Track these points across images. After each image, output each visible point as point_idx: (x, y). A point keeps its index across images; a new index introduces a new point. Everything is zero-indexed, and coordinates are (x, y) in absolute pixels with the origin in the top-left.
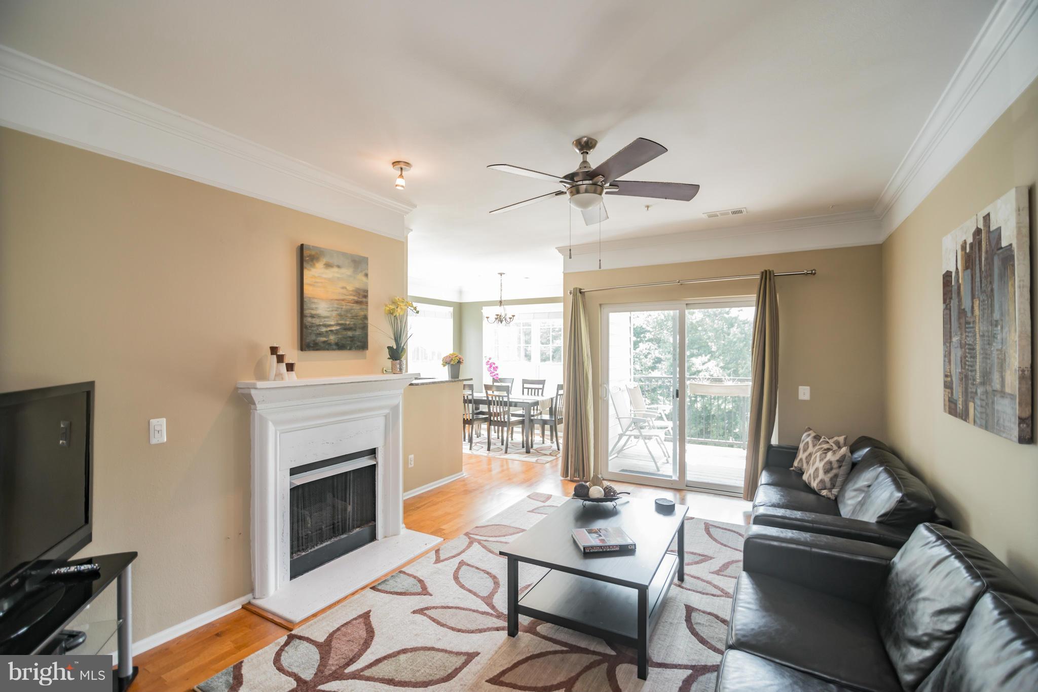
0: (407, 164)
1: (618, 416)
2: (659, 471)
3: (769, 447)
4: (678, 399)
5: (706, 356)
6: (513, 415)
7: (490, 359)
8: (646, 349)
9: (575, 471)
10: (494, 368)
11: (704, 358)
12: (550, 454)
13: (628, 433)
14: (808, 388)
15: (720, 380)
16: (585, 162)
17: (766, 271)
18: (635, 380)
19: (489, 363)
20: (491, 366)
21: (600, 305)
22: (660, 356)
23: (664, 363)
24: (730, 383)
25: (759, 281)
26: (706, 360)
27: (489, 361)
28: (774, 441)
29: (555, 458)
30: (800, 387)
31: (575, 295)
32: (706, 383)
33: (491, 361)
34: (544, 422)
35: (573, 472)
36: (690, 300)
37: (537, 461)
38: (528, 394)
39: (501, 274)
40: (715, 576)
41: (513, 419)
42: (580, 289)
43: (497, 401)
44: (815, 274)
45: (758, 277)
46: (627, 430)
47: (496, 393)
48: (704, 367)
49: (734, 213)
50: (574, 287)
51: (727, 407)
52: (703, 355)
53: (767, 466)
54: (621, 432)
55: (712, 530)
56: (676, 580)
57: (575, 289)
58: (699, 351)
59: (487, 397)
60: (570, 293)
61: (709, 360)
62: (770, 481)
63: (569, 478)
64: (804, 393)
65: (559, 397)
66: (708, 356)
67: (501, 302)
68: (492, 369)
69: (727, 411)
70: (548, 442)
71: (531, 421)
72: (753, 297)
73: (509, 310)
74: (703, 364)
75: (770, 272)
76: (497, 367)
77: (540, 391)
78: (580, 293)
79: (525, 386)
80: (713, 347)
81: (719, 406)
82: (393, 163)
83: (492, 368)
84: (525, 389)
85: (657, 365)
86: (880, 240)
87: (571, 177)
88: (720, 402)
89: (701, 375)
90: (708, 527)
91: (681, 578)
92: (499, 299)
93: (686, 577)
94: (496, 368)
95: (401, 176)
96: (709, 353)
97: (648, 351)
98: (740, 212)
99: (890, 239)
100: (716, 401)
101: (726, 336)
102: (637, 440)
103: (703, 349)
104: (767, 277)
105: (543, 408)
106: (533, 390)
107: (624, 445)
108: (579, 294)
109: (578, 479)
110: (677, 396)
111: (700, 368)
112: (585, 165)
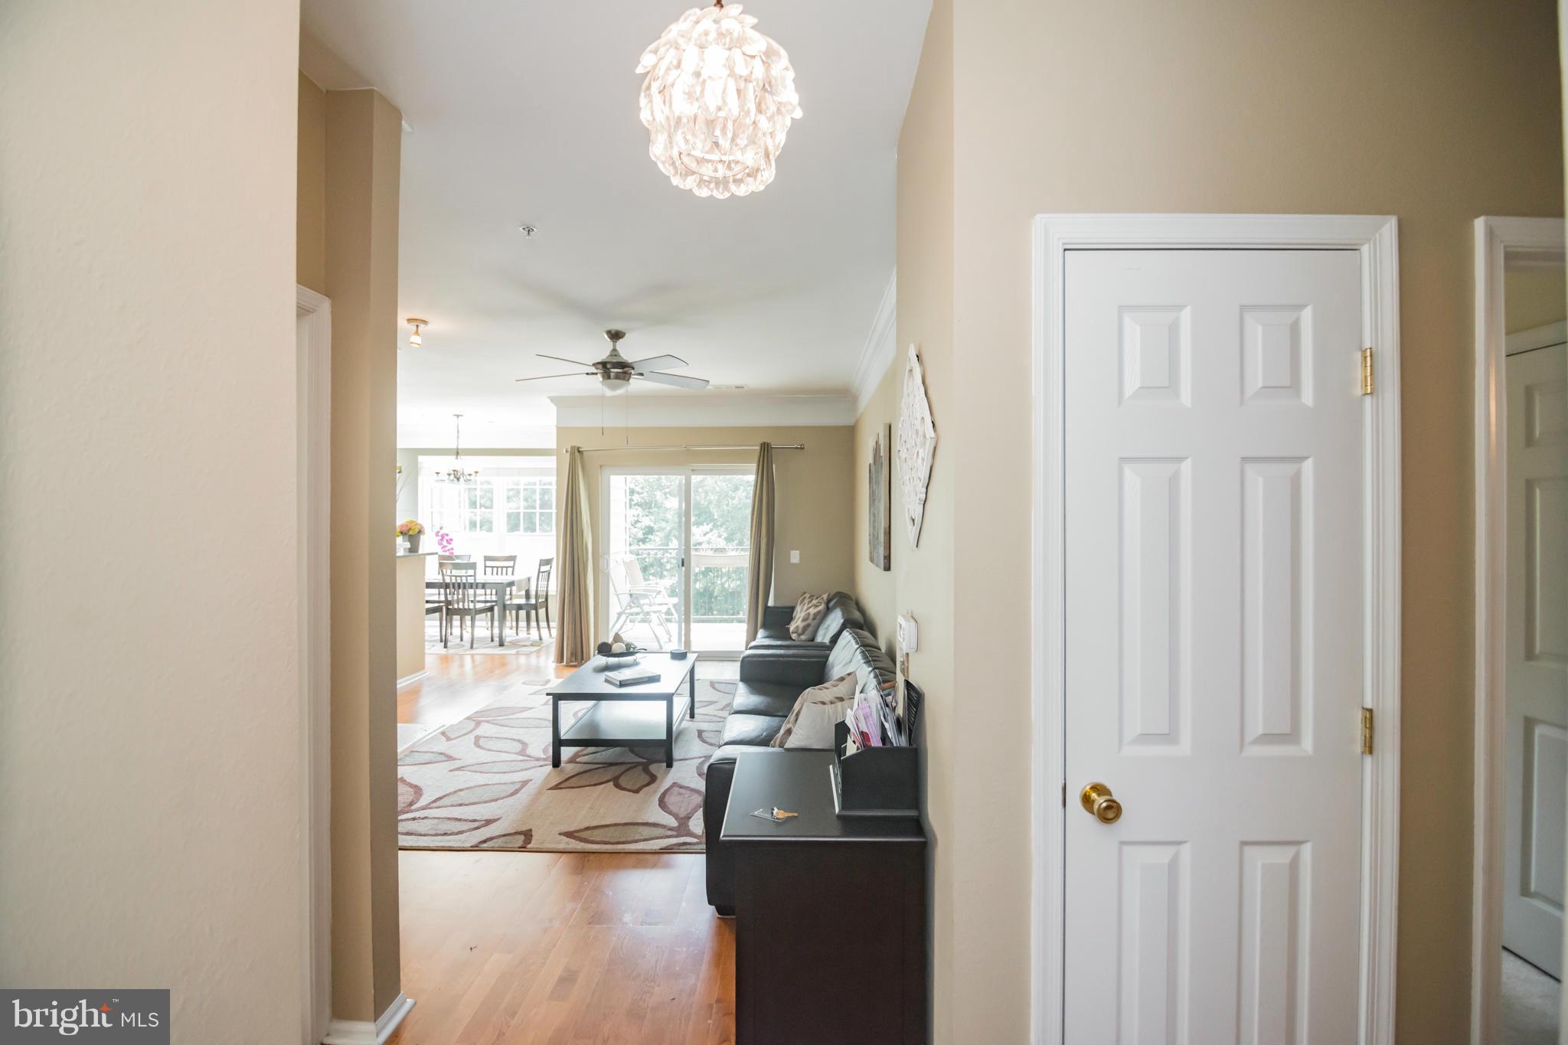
0: (425, 322)
1: (616, 592)
2: (661, 648)
3: (766, 608)
4: (684, 568)
5: (708, 524)
6: (479, 602)
7: (441, 528)
8: (634, 516)
9: (572, 654)
10: (447, 541)
11: (706, 528)
12: (532, 645)
13: (627, 611)
14: (798, 552)
15: (722, 550)
16: (614, 350)
17: (764, 443)
18: (631, 552)
19: (440, 534)
20: (442, 540)
21: (601, 466)
22: (652, 525)
23: (658, 533)
24: (734, 553)
25: (759, 451)
26: (708, 530)
27: (439, 532)
28: (771, 603)
29: (539, 648)
30: (792, 552)
31: (572, 454)
32: (710, 553)
33: (442, 532)
34: (519, 607)
35: (569, 656)
36: (696, 466)
37: (517, 652)
38: (492, 574)
39: (458, 416)
40: (720, 712)
41: (479, 606)
42: (579, 448)
43: (459, 583)
44: (803, 448)
45: (758, 448)
46: (626, 609)
47: (455, 572)
48: (706, 538)
49: (737, 387)
50: (573, 445)
51: (732, 586)
52: (705, 524)
53: (765, 626)
54: (619, 610)
55: (716, 686)
56: (688, 716)
57: (573, 448)
58: (699, 518)
59: (444, 579)
60: (567, 451)
61: (711, 530)
62: (765, 635)
63: (565, 663)
64: (795, 557)
65: (541, 574)
66: (711, 525)
67: (457, 454)
68: (445, 543)
69: (730, 590)
70: (523, 634)
71: (505, 607)
72: (754, 466)
73: (466, 464)
74: (705, 535)
75: (768, 445)
76: (451, 540)
77: (510, 570)
78: (579, 451)
79: (487, 565)
80: (716, 514)
81: (722, 584)
82: (408, 320)
83: (445, 540)
84: (487, 569)
85: (650, 536)
86: (849, 422)
87: (604, 365)
88: (723, 580)
89: (704, 546)
90: (712, 684)
91: (692, 716)
92: (455, 447)
93: (696, 716)
94: (449, 541)
95: (417, 333)
96: (711, 521)
97: (636, 519)
98: (742, 387)
99: (857, 422)
100: (719, 578)
101: (730, 501)
102: (632, 624)
103: (706, 516)
104: (766, 449)
105: (519, 590)
106: (500, 569)
107: (622, 627)
108: (577, 453)
109: (576, 663)
110: (683, 565)
111: (701, 539)
112: (615, 353)
